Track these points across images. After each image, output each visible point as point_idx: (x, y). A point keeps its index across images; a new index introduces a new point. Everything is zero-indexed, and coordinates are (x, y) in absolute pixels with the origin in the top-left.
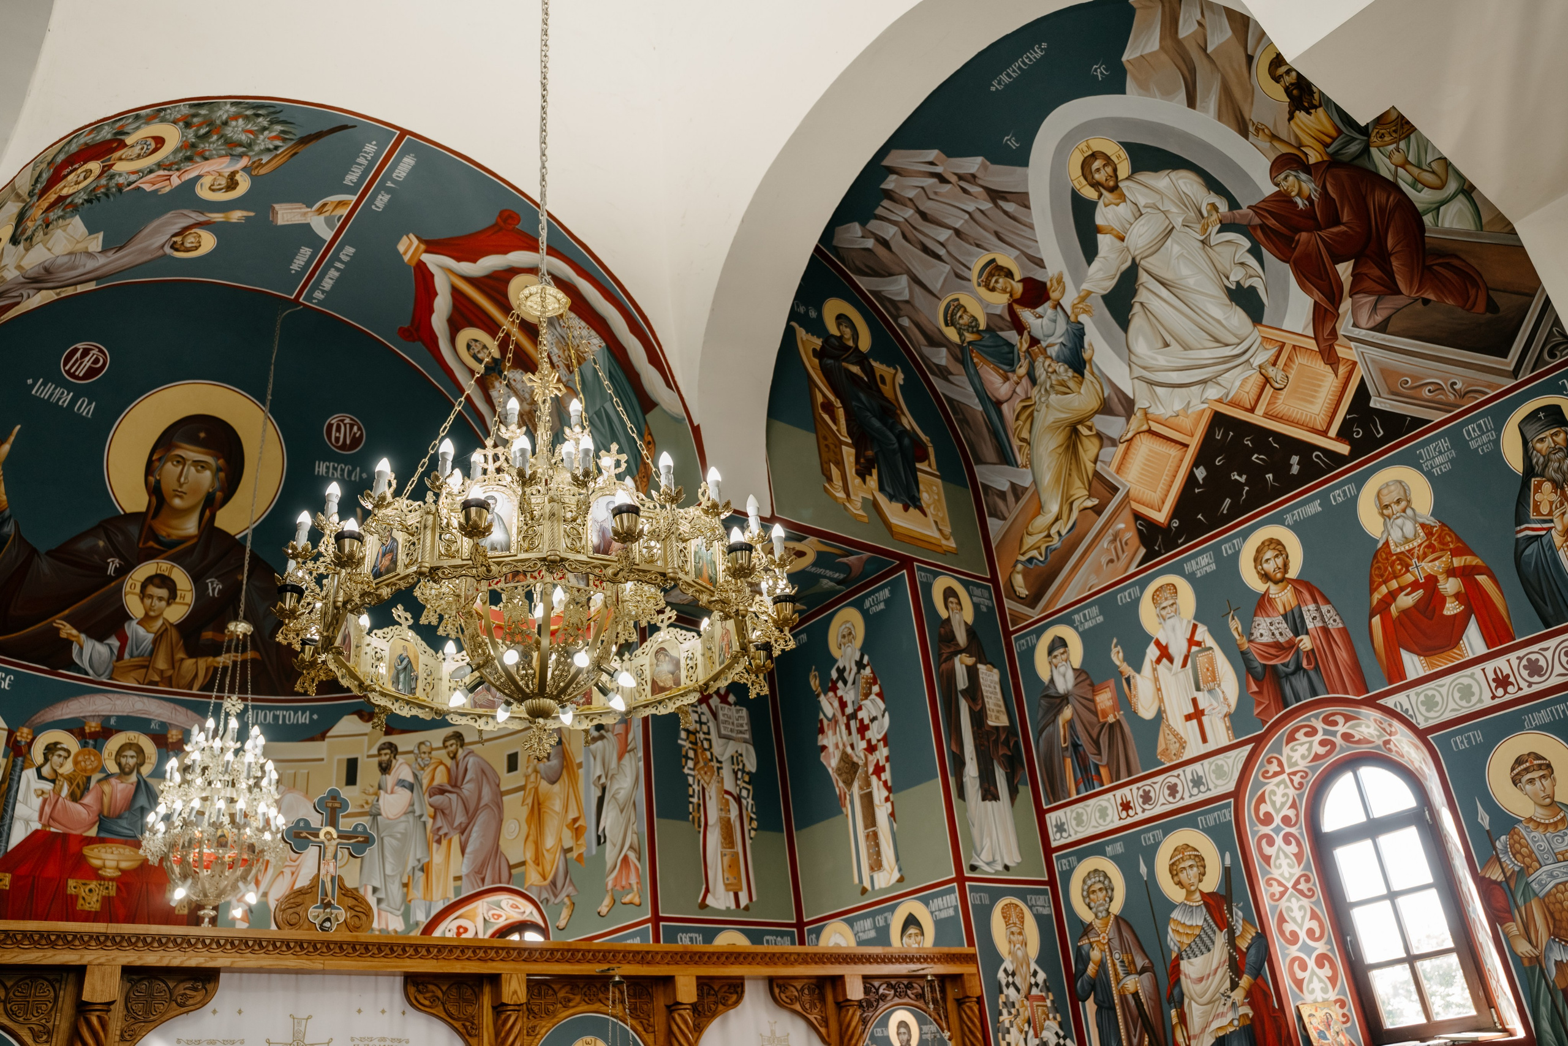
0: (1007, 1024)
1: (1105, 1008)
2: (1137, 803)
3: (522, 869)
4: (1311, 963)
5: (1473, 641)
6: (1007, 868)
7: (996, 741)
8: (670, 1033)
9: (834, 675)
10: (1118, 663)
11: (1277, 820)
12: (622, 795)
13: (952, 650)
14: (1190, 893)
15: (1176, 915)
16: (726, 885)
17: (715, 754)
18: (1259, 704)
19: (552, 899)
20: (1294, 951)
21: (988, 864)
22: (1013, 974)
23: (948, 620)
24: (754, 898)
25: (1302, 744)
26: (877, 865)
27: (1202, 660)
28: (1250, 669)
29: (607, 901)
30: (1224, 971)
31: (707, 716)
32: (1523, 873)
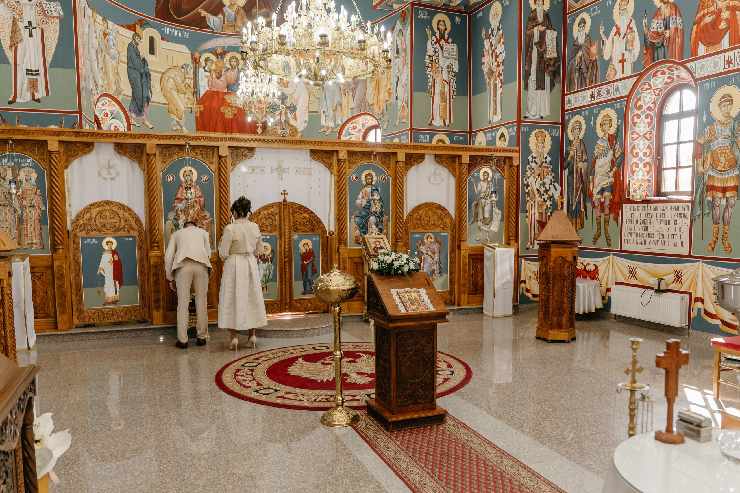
0: (529, 175)
1: (571, 173)
2: (596, 95)
3: (373, 106)
4: (641, 165)
5: (725, 43)
6: (542, 117)
7: (549, 64)
8: (396, 171)
9: (490, 32)
10: (601, 33)
11: (645, 108)
12: (403, 81)
13: (534, 24)
14: (605, 134)
15: (599, 142)
16: (440, 117)
17: (440, 65)
18: (645, 59)
19: (382, 118)
20: (635, 160)
21: (533, 116)
22: (536, 158)
23: (535, 10)
24: (452, 122)
25: (660, 78)
26: (495, 113)
27: (630, 36)
28: (645, 43)
29: (398, 121)
30: (609, 165)
31: (438, 48)
32: (710, 141)
